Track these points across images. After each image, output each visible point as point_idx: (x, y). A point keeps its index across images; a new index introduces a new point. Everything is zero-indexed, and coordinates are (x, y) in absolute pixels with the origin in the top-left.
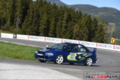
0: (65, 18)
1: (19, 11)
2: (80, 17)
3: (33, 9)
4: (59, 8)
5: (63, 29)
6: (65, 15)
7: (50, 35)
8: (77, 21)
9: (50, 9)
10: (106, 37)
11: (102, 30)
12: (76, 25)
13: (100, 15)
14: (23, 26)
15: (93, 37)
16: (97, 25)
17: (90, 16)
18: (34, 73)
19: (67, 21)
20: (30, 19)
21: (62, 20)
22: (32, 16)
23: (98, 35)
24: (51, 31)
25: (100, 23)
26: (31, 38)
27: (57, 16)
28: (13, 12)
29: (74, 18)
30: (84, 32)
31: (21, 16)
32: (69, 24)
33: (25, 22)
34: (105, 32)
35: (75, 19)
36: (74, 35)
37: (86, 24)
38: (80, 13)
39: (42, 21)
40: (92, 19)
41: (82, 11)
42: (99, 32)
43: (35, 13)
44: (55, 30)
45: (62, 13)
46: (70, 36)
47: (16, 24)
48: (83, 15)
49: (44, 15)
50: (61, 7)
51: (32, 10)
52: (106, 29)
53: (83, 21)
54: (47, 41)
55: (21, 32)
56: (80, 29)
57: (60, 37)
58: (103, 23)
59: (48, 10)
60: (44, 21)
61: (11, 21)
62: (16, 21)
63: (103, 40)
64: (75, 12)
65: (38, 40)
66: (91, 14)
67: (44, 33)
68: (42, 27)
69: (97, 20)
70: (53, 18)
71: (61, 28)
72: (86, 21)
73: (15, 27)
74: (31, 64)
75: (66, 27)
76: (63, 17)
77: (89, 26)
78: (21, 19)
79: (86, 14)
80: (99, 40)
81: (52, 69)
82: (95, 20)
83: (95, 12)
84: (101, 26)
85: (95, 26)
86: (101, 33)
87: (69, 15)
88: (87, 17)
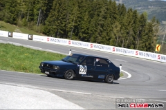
2: (122, 13)
5: (100, 27)
6: (102, 10)
8: (118, 17)
11: (151, 31)
12: (117, 23)
13: (151, 10)
14: (46, 23)
16: (145, 25)
20: (56, 13)
21: (98, 15)
23: (146, 37)
25: (149, 21)
27: (92, 10)
29: (114, 13)
30: (128, 33)
31: (45, 8)
33: (49, 17)
34: (155, 34)
35: (116, 15)
37: (130, 22)
38: (123, 7)
39: (72, 17)
45: (98, 6)
48: (127, 10)
51: (60, 2)
53: (126, 18)
56: (121, 28)
58: (154, 21)
66: (139, 8)
68: (72, 25)
69: (146, 17)
70: (87, 13)
71: (97, 26)
76: (100, 12)
78: (45, 12)
79: (131, 10)
80: (147, 44)
82: (143, 16)
83: (144, 6)
84: (151, 26)
85: (142, 26)
86: (150, 34)
87: (108, 9)
88: (131, 14)
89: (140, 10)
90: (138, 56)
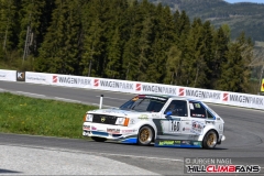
0: (146, 30)
1: (30, 12)
2: (183, 28)
3: (66, 8)
4: (131, 5)
5: (142, 56)
6: (145, 23)
7: (108, 71)
8: (175, 36)
9: (107, 9)
10: (249, 76)
11: (238, 60)
12: (174, 48)
13: (234, 21)
14: (42, 52)
15: (216, 77)
16: (227, 49)
17: (208, 24)
18: (65, 168)
19: (152, 38)
20: (59, 33)
21: (138, 34)
22: (64, 25)
23: (229, 72)
24: (111, 63)
25: (233, 42)
26: (61, 80)
27: (127, 25)
28: (17, 15)
29: (169, 29)
30: (195, 65)
31: (37, 24)
32: (157, 44)
33: (45, 42)
34: (246, 65)
35: (171, 33)
36: (169, 73)
37: (199, 45)
38: (184, 17)
39: (89, 39)
40: (214, 32)
41: (187, 13)
42: (231, 65)
43: (70, 18)
44: (121, 61)
45: (137, 18)
46: (158, 75)
47: (23, 47)
48: (192, 23)
49: (93, 23)
50: (136, 3)
51: (64, 11)
52: (248, 57)
53: (190, 37)
54: (100, 88)
55: (37, 67)
56: (183, 56)
57: (135, 78)
58: (242, 41)
59: (103, 9)
60: (93, 39)
61: (11, 39)
62: (24, 38)
63: (242, 86)
64: (172, 14)
65: (79, 86)
66: (212, 19)
67: (94, 67)
68: (89, 53)
69: (227, 35)
70: (117, 30)
71: (137, 55)
72: (198, 36)
73: (21, 53)
74: (58, 146)
75: (148, 53)
76: (142, 28)
77: (206, 49)
78: (37, 32)
79: (199, 21)
80: (232, 84)
81: (110, 157)
82: (221, 33)
83: (220, 14)
84: (237, 50)
85: (222, 51)
86: (236, 66)
87: (156, 22)
88: (200, 28)
89: (216, 23)
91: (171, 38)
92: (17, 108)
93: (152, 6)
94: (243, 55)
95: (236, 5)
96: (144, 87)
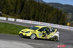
1: (19, 5)
6: (44, 8)
8: (51, 11)
11: (64, 17)
12: (50, 14)
13: (64, 8)
19: (45, 12)
23: (62, 20)
25: (63, 13)
26: (24, 21)
28: (16, 6)
29: (49, 10)
30: (55, 18)
33: (22, 12)
34: (66, 18)
36: (49, 19)
37: (56, 13)
38: (53, 7)
40: (59, 11)
48: (54, 9)
49: (33, 8)
53: (54, 12)
56: (52, 16)
58: (65, 13)
59: (35, 5)
64: (50, 7)
70: (38, 10)
71: (42, 15)
76: (43, 9)
79: (56, 8)
82: (61, 11)
84: (64, 15)
85: (61, 15)
86: (64, 18)
87: (46, 8)
88: (56, 10)
89: (60, 9)
90: (60, 27)
91: (49, 12)
92: (12, 28)
93: (46, 5)
94: (65, 16)
95: (64, 5)
96: (42, 23)
